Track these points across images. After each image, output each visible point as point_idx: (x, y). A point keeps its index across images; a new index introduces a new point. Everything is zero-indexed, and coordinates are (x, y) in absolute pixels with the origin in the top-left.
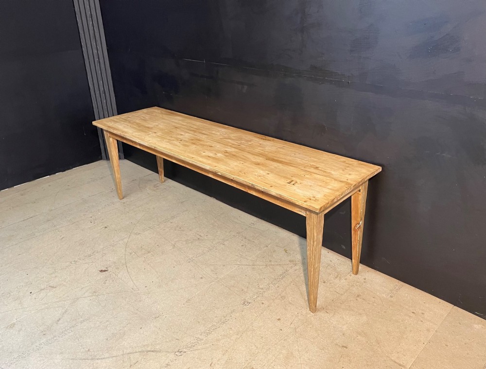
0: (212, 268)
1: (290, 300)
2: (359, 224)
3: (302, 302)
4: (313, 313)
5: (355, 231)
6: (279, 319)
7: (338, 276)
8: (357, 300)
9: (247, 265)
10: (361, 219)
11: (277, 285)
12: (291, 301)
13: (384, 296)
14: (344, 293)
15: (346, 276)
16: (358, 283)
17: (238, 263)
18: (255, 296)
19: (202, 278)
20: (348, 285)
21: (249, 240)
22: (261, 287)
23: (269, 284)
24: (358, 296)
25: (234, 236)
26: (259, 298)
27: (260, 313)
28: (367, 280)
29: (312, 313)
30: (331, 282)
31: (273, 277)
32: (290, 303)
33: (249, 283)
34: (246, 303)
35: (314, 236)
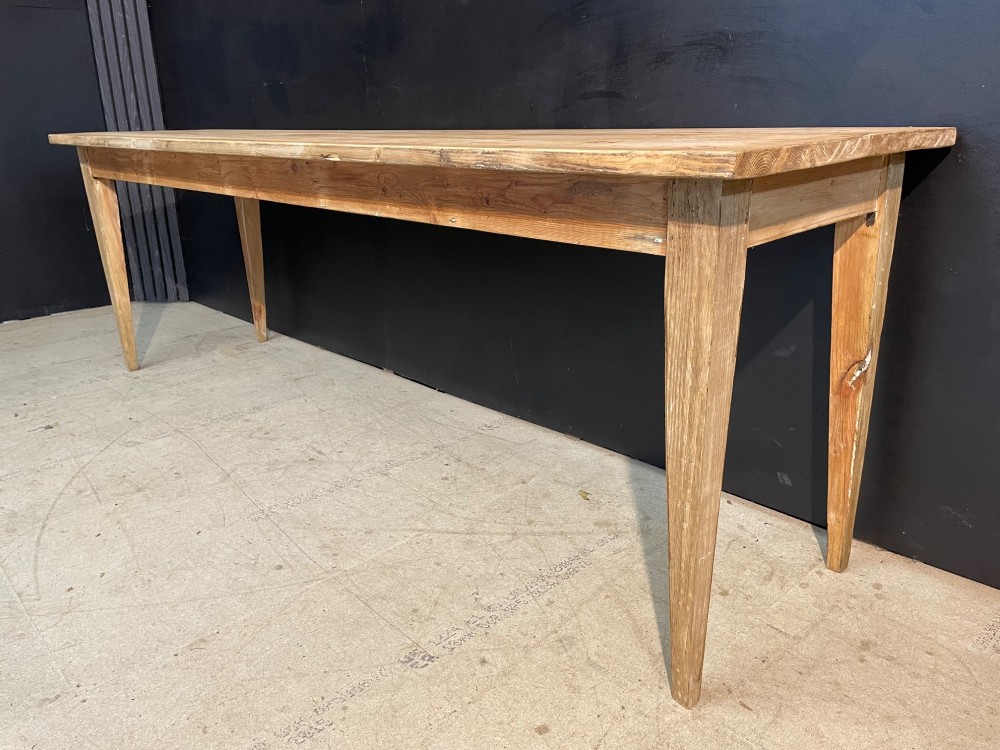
0: (327, 537)
1: (592, 650)
2: (861, 362)
3: (643, 659)
4: (686, 706)
5: (845, 393)
6: (543, 730)
7: (774, 573)
8: (862, 660)
9: (448, 532)
10: (871, 347)
11: (547, 596)
12: (597, 654)
13: (970, 647)
14: (807, 634)
15: (804, 574)
16: (853, 601)
17: (420, 525)
18: (459, 635)
19: (280, 567)
20: (815, 604)
21: (469, 465)
22: (485, 601)
23: (515, 594)
24: (865, 645)
25: (424, 454)
26: (471, 642)
27: (467, 699)
28: (885, 589)
29: (681, 709)
30: (749, 592)
31: (534, 569)
32: (593, 665)
33: (444, 588)
34: (417, 659)
35: (698, 340)
